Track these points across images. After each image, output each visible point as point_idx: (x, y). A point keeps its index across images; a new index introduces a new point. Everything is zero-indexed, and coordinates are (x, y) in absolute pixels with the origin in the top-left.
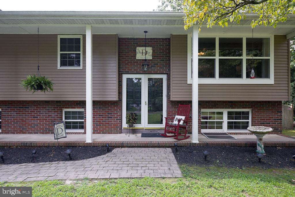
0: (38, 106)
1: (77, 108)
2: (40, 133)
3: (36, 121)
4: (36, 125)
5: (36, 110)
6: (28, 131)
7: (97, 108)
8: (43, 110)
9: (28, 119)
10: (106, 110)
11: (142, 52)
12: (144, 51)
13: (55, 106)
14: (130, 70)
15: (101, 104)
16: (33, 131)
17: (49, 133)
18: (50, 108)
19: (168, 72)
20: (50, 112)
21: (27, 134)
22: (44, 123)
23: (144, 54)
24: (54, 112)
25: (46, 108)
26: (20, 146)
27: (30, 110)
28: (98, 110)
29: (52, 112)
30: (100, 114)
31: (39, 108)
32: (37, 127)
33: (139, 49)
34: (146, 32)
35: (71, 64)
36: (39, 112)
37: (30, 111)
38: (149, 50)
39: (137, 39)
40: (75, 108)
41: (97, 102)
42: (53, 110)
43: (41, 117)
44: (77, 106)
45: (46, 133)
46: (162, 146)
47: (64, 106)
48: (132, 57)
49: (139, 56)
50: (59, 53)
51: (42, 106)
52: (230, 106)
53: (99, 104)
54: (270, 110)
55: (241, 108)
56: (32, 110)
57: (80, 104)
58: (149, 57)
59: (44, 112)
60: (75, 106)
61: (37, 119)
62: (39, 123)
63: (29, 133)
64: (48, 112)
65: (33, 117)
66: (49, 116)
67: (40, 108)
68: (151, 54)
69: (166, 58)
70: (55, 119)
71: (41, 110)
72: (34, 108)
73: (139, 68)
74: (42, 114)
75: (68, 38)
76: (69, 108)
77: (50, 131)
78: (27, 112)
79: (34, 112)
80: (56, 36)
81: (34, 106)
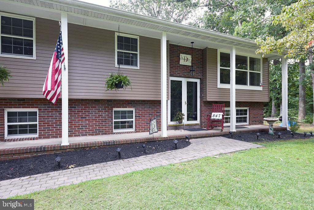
0: (86, 105)
1: (129, 107)
2: (89, 135)
3: (84, 122)
4: (84, 126)
5: (84, 109)
6: (74, 133)
7: (147, 107)
8: (93, 109)
9: (75, 120)
10: (155, 109)
11: (184, 59)
12: (186, 58)
13: (105, 105)
14: (174, 73)
15: (151, 103)
16: (81, 133)
17: (99, 134)
18: (101, 107)
19: (201, 77)
20: (100, 111)
21: (73, 136)
22: (94, 124)
23: (185, 61)
24: (105, 111)
25: (96, 107)
26: (102, 146)
27: (77, 109)
28: (148, 109)
29: (103, 111)
30: (150, 112)
31: (87, 107)
32: (85, 129)
33: (182, 56)
34: (192, 43)
35: (127, 63)
36: (88, 112)
37: (78, 111)
38: (189, 57)
39: (180, 46)
40: (126, 107)
41: (147, 102)
42: (103, 109)
43: (90, 118)
44: (129, 105)
45: (96, 135)
46: (210, 136)
47: (116, 105)
48: (176, 61)
49: (182, 62)
50: (116, 50)
51: (91, 105)
52: (239, 105)
53: (149, 104)
54: (258, 108)
55: (244, 107)
56: (79, 109)
57: (131, 103)
58: (189, 63)
59: (94, 111)
60: (126, 105)
61: (85, 120)
62: (87, 124)
63: (75, 136)
64: (98, 111)
65: (81, 118)
66: (99, 115)
67: (89, 107)
68: (190, 61)
69: (200, 66)
70: (106, 119)
71: (90, 109)
72: (82, 107)
73: (181, 72)
74: (91, 114)
75: (124, 37)
76: (121, 107)
77: (101, 132)
78: (73, 112)
79: (82, 111)
80: (113, 32)
81: (82, 105)
